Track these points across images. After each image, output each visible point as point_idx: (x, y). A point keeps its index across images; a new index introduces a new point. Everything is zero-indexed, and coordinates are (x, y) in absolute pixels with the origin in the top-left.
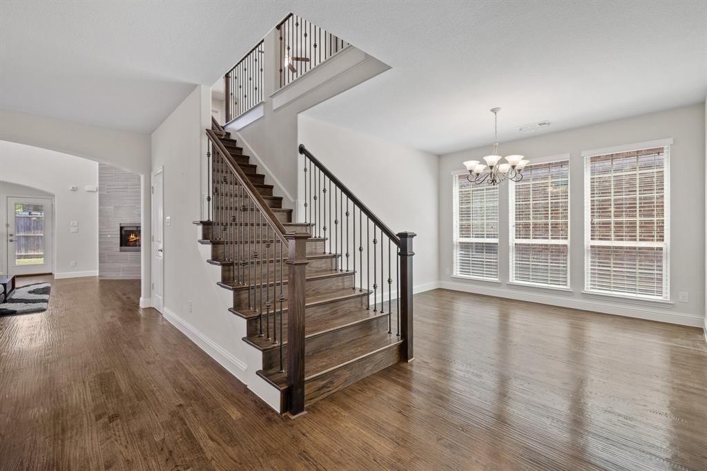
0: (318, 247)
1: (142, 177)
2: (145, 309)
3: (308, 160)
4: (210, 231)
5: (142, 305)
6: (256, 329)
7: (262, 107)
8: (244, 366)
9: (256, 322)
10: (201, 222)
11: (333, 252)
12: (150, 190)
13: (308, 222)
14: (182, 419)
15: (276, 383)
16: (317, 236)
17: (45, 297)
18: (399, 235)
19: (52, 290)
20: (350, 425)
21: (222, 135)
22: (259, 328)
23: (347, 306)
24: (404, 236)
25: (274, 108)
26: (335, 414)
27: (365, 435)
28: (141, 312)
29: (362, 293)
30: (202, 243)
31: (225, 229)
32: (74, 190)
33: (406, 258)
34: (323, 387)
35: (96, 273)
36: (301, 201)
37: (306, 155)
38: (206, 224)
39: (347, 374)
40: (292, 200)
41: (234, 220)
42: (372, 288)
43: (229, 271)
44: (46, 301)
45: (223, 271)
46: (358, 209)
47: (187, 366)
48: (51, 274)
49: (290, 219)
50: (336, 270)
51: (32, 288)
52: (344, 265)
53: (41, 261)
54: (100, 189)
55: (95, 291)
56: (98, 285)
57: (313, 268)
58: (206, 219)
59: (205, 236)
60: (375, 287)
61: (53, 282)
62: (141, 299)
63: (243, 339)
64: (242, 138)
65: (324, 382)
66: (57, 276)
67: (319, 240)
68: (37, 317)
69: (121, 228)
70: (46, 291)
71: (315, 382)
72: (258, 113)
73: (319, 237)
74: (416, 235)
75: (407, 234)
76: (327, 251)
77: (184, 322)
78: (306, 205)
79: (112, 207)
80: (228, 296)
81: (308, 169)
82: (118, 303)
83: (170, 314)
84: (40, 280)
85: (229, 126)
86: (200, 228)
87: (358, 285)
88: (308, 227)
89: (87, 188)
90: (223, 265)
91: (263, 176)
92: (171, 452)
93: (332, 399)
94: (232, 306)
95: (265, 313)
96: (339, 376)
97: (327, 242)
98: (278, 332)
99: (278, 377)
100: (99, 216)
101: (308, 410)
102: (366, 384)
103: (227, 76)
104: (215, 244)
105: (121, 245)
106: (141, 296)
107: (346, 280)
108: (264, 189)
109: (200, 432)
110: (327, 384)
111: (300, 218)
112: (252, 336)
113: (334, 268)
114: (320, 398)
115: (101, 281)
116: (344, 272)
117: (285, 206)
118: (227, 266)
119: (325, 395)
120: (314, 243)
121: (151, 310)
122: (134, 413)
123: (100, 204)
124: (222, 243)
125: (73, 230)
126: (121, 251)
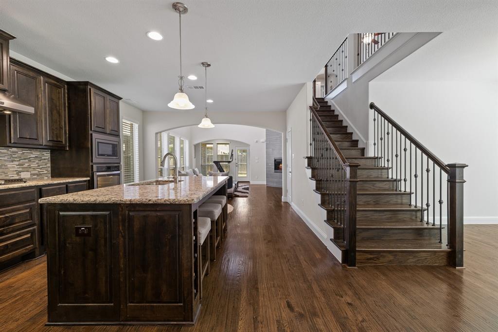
0: (383, 174)
1: (283, 134)
2: (284, 202)
3: (376, 113)
4: (311, 162)
5: (283, 200)
6: (332, 217)
7: (346, 82)
8: (325, 236)
9: (332, 213)
10: (307, 157)
11: (394, 177)
12: (286, 140)
13: (376, 156)
14: (294, 250)
15: (339, 247)
16: (383, 165)
17: (248, 191)
18: (449, 166)
19: (250, 189)
20: (384, 283)
21: (317, 108)
22: (333, 216)
23: (401, 216)
24: (453, 166)
25: (353, 81)
26: (376, 275)
27: (392, 291)
28: (282, 203)
29: (416, 209)
30: (307, 168)
31: (318, 161)
32: (257, 142)
33: (456, 185)
34: (371, 259)
35: (265, 183)
36: (371, 141)
37: (375, 110)
38: (310, 159)
39: (391, 258)
40: (365, 142)
41: (322, 156)
42: (425, 207)
43: (320, 184)
44: (247, 193)
45: (317, 184)
46: (413, 146)
47: (299, 231)
48: (249, 182)
49: (363, 154)
50: (396, 190)
51: (243, 187)
52: (403, 187)
53: (246, 175)
54: (266, 141)
55: (264, 191)
56: (266, 188)
57: (377, 187)
58: (309, 156)
59: (309, 165)
60: (428, 205)
61: (250, 185)
62: (283, 197)
63: (325, 221)
64: (334, 104)
65: (372, 256)
66: (251, 183)
67: (384, 168)
68: (245, 199)
69: (275, 160)
70: (247, 189)
71: (365, 254)
72: (344, 86)
73: (384, 166)
74: (467, 166)
75: (455, 165)
76: (390, 177)
77: (301, 211)
78: (375, 144)
79: (271, 150)
80: (318, 197)
81: (376, 118)
82: (273, 198)
83: (294, 206)
84: (246, 184)
85: (327, 97)
86: (306, 160)
87: (413, 203)
88: (376, 160)
89: (262, 140)
90: (317, 181)
91: (347, 127)
92: (288, 260)
93: (376, 267)
94: (320, 203)
95: (336, 209)
96: (384, 257)
97: (390, 171)
98: (342, 220)
99: (342, 244)
100: (266, 154)
101: (358, 267)
102: (407, 269)
103: (326, 66)
104: (313, 169)
105: (275, 169)
106: (282, 195)
107: (404, 198)
108: (346, 135)
109: (301, 258)
110: (373, 258)
111: (371, 153)
112: (330, 220)
113: (395, 189)
114: (369, 264)
115: (267, 187)
116: (403, 192)
117: (360, 146)
118: (319, 182)
119: (373, 264)
120: (380, 170)
121: (286, 203)
122: (277, 242)
123: (266, 148)
124: (317, 169)
125: (257, 161)
126: (275, 172)
